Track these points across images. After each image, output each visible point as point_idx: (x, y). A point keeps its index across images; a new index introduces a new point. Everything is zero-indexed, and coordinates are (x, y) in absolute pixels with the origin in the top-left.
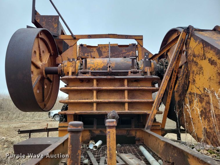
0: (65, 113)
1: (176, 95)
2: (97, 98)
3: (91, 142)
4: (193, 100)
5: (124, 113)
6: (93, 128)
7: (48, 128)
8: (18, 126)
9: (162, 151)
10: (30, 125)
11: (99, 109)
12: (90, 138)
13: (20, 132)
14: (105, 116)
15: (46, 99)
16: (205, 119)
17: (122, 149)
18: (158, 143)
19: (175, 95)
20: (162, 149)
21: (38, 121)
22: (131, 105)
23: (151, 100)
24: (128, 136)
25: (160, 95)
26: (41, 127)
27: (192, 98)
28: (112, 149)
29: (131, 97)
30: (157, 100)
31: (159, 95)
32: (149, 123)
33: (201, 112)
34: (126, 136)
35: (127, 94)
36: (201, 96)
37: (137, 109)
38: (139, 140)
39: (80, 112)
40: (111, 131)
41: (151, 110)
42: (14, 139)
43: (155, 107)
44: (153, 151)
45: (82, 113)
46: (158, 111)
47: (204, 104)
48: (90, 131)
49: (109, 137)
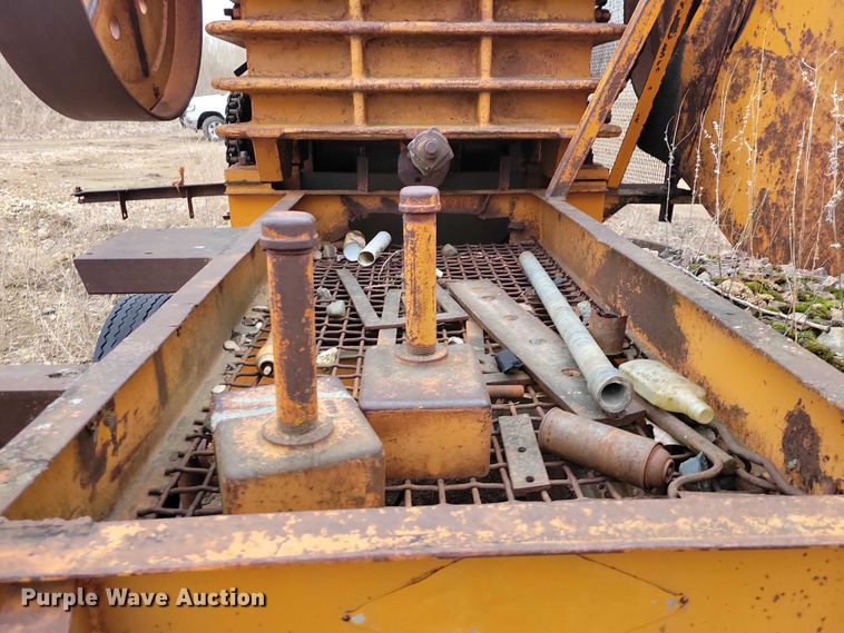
0: (244, 133)
1: (690, 55)
2: (367, 72)
3: (351, 238)
4: (747, 82)
5: (473, 133)
6: (356, 188)
7: (186, 183)
8: (69, 159)
9: (595, 272)
10: (113, 153)
11: (376, 117)
12: (346, 224)
13: (82, 198)
14: (398, 147)
15: (155, 67)
16: (773, 156)
17: (460, 262)
18: (585, 247)
19: (685, 55)
20: (597, 265)
21: (143, 141)
22: (503, 100)
23: (583, 83)
24: (483, 218)
25: (624, 59)
26: (159, 162)
27: (747, 72)
28: (422, 288)
29: (503, 69)
30: (608, 82)
31: (618, 61)
32: (565, 172)
33: (770, 129)
34: (477, 216)
35: (490, 54)
36: (783, 66)
37: (525, 116)
38: (521, 231)
39: (300, 130)
40: (420, 231)
41: (578, 122)
42: (68, 206)
43: (594, 110)
44: (565, 269)
45: (307, 133)
46: (605, 127)
47: (787, 98)
48: (346, 199)
49: (413, 249)
